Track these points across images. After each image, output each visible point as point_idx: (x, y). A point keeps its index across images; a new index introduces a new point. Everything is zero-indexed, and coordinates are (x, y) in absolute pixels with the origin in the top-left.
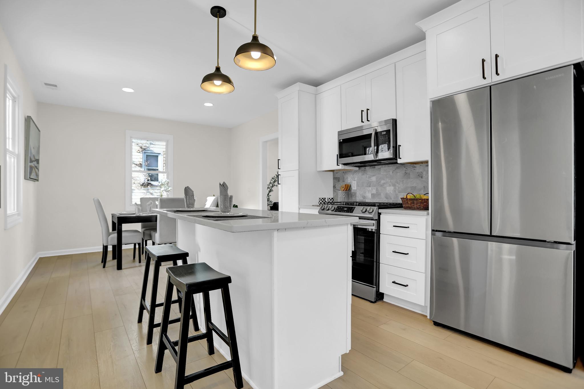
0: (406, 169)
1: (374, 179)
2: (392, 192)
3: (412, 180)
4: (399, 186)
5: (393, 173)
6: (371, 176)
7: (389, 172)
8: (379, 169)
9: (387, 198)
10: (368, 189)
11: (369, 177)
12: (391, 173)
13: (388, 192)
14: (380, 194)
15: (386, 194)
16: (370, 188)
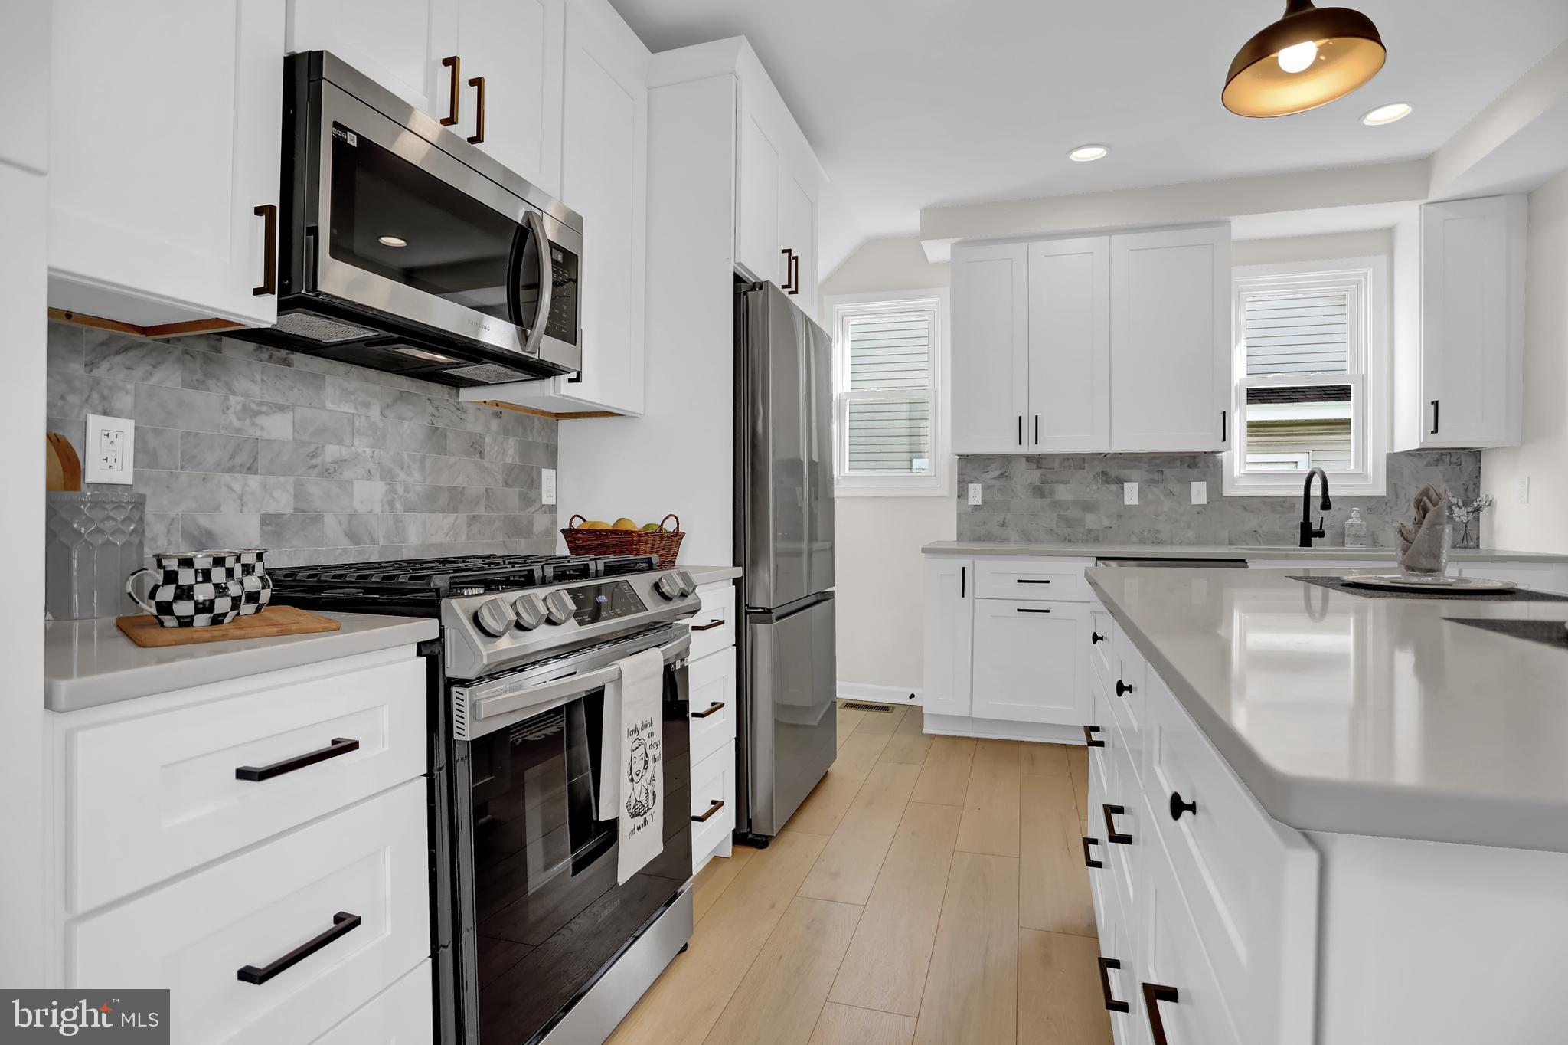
0: (434, 411)
1: (278, 427)
2: (378, 509)
3: (453, 459)
4: (410, 481)
5: (382, 413)
6: (264, 409)
7: (367, 405)
8: (315, 376)
9: (353, 537)
10: (237, 487)
11: (250, 413)
12: (375, 413)
13: (361, 509)
14: (317, 519)
15: (352, 516)
16: (254, 482)
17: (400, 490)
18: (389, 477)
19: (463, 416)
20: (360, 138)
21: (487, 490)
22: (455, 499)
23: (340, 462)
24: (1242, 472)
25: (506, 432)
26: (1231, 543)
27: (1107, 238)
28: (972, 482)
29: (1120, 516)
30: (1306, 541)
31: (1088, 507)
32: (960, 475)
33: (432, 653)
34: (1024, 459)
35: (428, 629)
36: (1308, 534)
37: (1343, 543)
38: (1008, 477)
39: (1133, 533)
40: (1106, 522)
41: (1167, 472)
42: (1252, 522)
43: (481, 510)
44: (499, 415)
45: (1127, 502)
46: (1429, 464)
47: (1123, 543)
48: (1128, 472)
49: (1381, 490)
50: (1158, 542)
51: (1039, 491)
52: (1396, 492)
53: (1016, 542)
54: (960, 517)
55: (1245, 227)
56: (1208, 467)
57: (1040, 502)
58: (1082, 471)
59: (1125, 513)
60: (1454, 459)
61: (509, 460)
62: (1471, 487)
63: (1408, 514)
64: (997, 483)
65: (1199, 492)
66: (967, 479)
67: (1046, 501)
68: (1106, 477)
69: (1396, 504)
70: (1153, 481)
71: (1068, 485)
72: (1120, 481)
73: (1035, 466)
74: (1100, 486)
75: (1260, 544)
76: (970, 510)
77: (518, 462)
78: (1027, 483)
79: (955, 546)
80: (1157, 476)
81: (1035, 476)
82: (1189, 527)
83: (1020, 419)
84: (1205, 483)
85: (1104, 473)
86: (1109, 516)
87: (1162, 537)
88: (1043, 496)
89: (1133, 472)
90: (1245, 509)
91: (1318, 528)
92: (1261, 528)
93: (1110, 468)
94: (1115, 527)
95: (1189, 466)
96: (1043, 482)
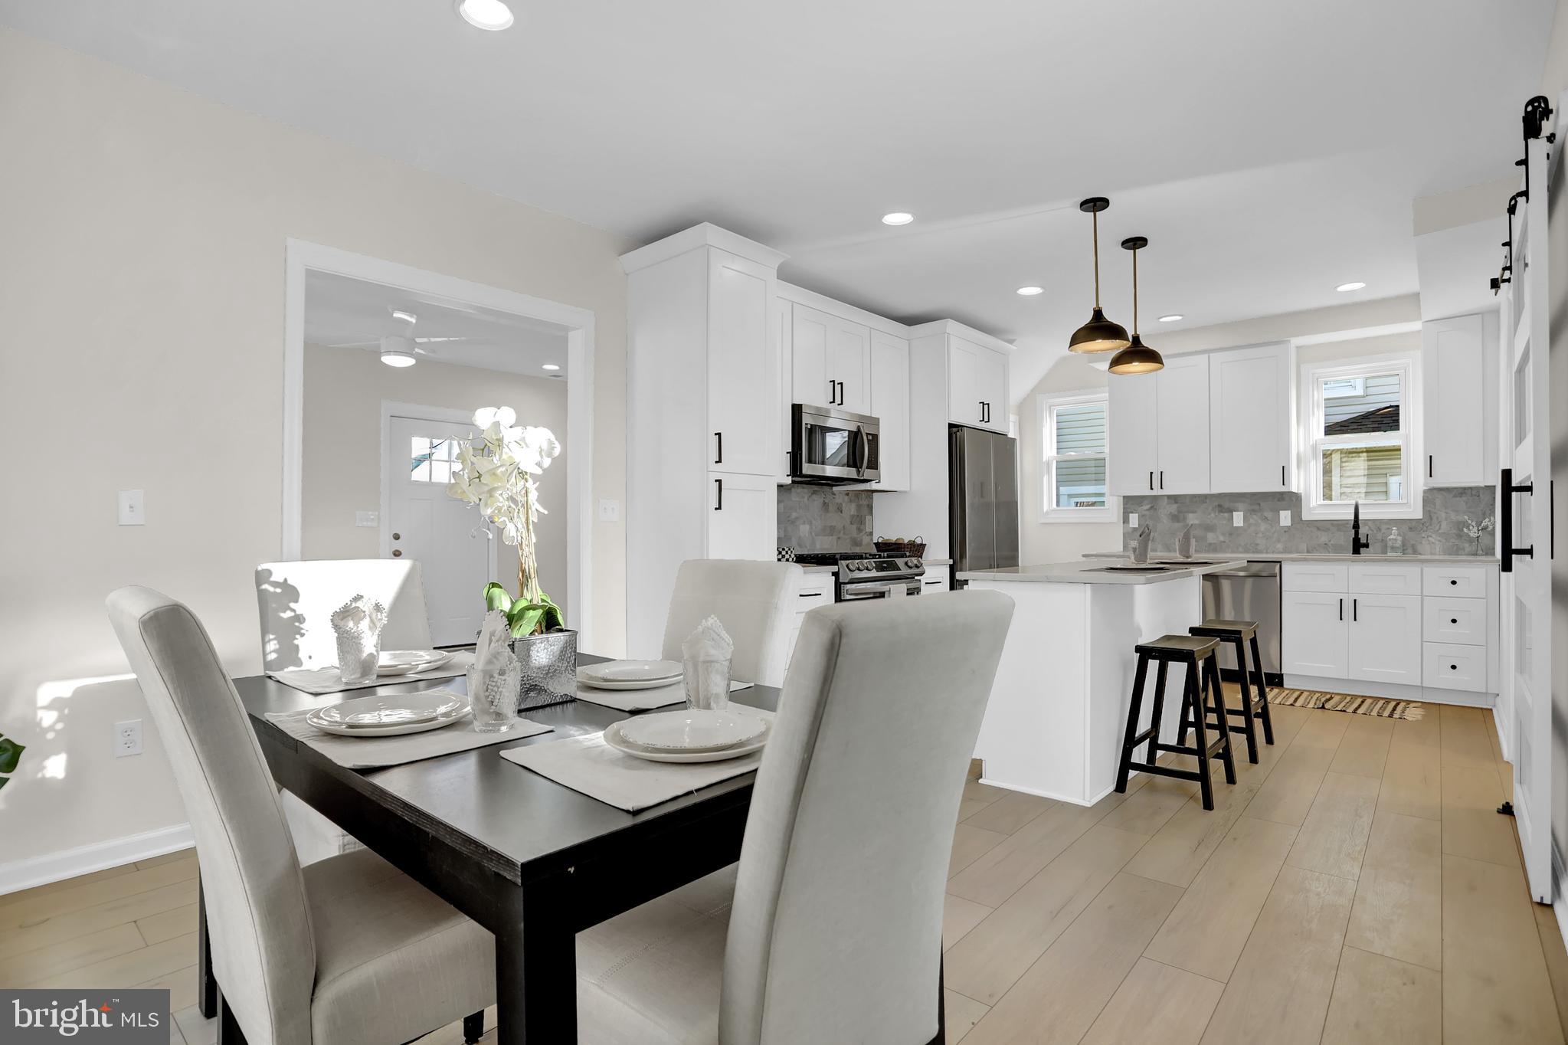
3: (831, 514)
4: (817, 524)
5: (808, 500)
17: (814, 527)
18: (811, 523)
19: (835, 497)
20: (811, 423)
21: (844, 527)
22: (831, 531)
23: (797, 518)
24: (1318, 503)
25: (851, 501)
26: (1308, 552)
27: (1207, 355)
28: (1132, 513)
29: (1230, 534)
30: (1356, 550)
31: (1210, 528)
32: (1124, 508)
33: (836, 574)
34: (1166, 498)
35: (835, 568)
36: (1358, 546)
37: (1386, 552)
38: (1156, 509)
39: (1240, 545)
40: (1222, 538)
41: (1263, 505)
42: (1324, 538)
43: (841, 535)
44: (847, 494)
45: (1235, 524)
46: (1455, 496)
47: (1233, 552)
48: (1237, 504)
49: (1419, 515)
50: (1257, 551)
51: (1175, 518)
52: (1430, 516)
53: (1161, 552)
54: (1124, 534)
55: (1300, 341)
56: (1292, 500)
57: (1177, 525)
58: (1205, 504)
59: (1234, 532)
60: (1474, 493)
61: (852, 513)
62: (1487, 512)
63: (1440, 531)
64: (1147, 513)
65: (1285, 518)
66: (1129, 510)
67: (1180, 524)
68: (1221, 509)
69: (1431, 525)
70: (1254, 511)
71: (1195, 514)
72: (1231, 511)
73: (1175, 502)
74: (1217, 514)
75: (1329, 553)
76: (1130, 530)
77: (856, 514)
78: (1168, 513)
79: (1122, 554)
80: (1257, 507)
81: (1174, 508)
82: (1279, 541)
83: (1151, 473)
84: (1290, 512)
85: (1220, 506)
86: (1223, 534)
87: (1259, 548)
88: (1178, 521)
89: (1240, 505)
90: (1318, 529)
91: (1365, 542)
92: (1330, 541)
93: (1225, 503)
94: (1227, 541)
95: (1279, 500)
96: (1179, 512)
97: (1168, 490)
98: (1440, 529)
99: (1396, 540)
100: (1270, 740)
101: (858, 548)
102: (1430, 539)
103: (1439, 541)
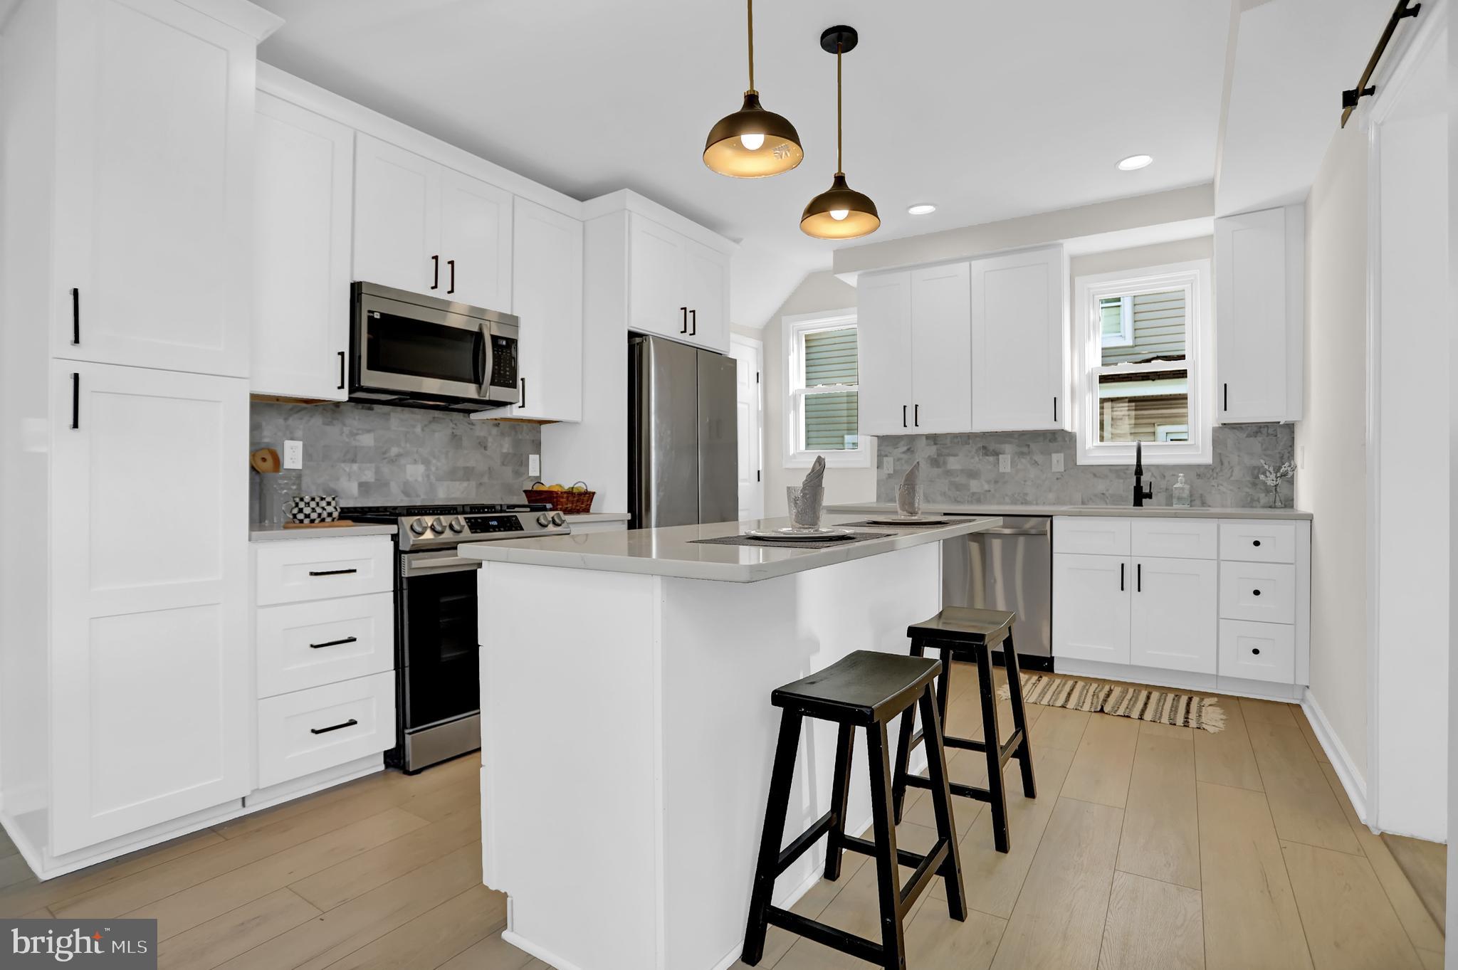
0: (454, 426)
1: (367, 440)
2: (420, 479)
3: (466, 452)
4: (439, 464)
5: (423, 430)
6: (360, 432)
7: (414, 426)
8: (385, 414)
9: (406, 493)
10: (347, 470)
11: (353, 435)
12: (418, 430)
13: (410, 479)
14: (386, 484)
15: (406, 483)
16: (355, 467)
17: (433, 469)
18: (426, 462)
19: (473, 427)
20: (382, 314)
21: (489, 468)
22: (468, 474)
23: (399, 455)
24: (1095, 444)
25: (502, 434)
26: (1083, 503)
27: (968, 264)
28: (886, 456)
29: (996, 482)
30: (1138, 502)
31: (973, 474)
32: (879, 450)
33: (395, 538)
34: (924, 438)
35: (393, 529)
36: (1140, 496)
37: (1172, 505)
38: (913, 451)
39: (1007, 495)
40: (986, 487)
41: (1033, 446)
42: (1101, 486)
43: (486, 479)
44: (498, 425)
45: (1002, 470)
46: (1249, 436)
47: (999, 503)
48: (1003, 446)
49: (1208, 460)
50: (1025, 503)
51: (935, 462)
52: (1221, 461)
54: (878, 482)
55: (1074, 246)
56: (1065, 441)
57: (936, 471)
58: (967, 446)
59: (999, 480)
60: (1271, 431)
61: (505, 451)
62: (1286, 455)
63: (1232, 478)
64: (903, 456)
65: (1058, 461)
66: (883, 453)
67: (940, 470)
68: (986, 451)
69: (1221, 470)
70: (1022, 454)
71: (956, 458)
72: (996, 454)
73: (932, 443)
74: (981, 457)
75: (1107, 504)
76: (885, 478)
77: (511, 451)
78: (927, 456)
79: (875, 505)
80: (1025, 450)
81: (932, 450)
82: (1050, 491)
83: (905, 407)
84: (1062, 455)
85: (984, 448)
86: (988, 482)
87: (1029, 498)
88: (938, 466)
89: (1008, 448)
90: (1095, 475)
91: (1148, 491)
92: (1107, 490)
93: (989, 443)
94: (992, 490)
95: (1050, 441)
96: (939, 455)
97: (926, 428)
98: (1231, 476)
99: (1182, 489)
100: (1030, 791)
101: (515, 497)
102: (1221, 487)
103: (1231, 490)
